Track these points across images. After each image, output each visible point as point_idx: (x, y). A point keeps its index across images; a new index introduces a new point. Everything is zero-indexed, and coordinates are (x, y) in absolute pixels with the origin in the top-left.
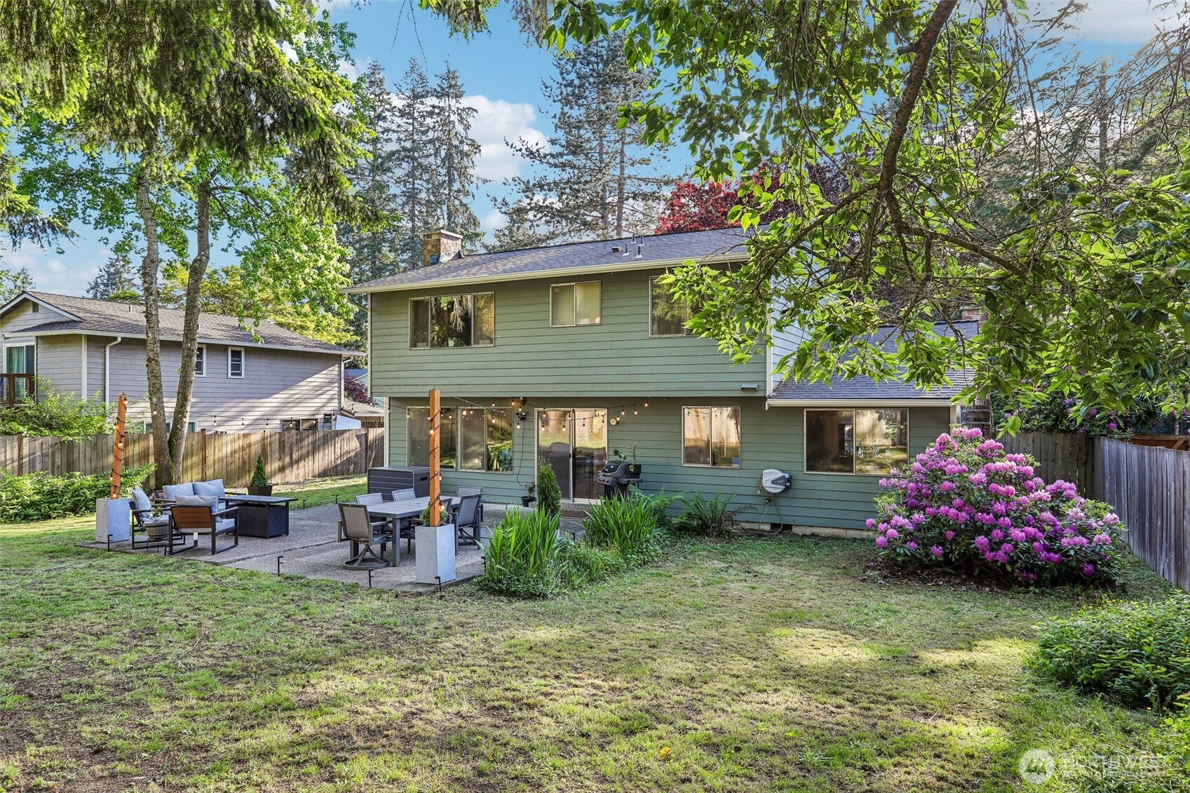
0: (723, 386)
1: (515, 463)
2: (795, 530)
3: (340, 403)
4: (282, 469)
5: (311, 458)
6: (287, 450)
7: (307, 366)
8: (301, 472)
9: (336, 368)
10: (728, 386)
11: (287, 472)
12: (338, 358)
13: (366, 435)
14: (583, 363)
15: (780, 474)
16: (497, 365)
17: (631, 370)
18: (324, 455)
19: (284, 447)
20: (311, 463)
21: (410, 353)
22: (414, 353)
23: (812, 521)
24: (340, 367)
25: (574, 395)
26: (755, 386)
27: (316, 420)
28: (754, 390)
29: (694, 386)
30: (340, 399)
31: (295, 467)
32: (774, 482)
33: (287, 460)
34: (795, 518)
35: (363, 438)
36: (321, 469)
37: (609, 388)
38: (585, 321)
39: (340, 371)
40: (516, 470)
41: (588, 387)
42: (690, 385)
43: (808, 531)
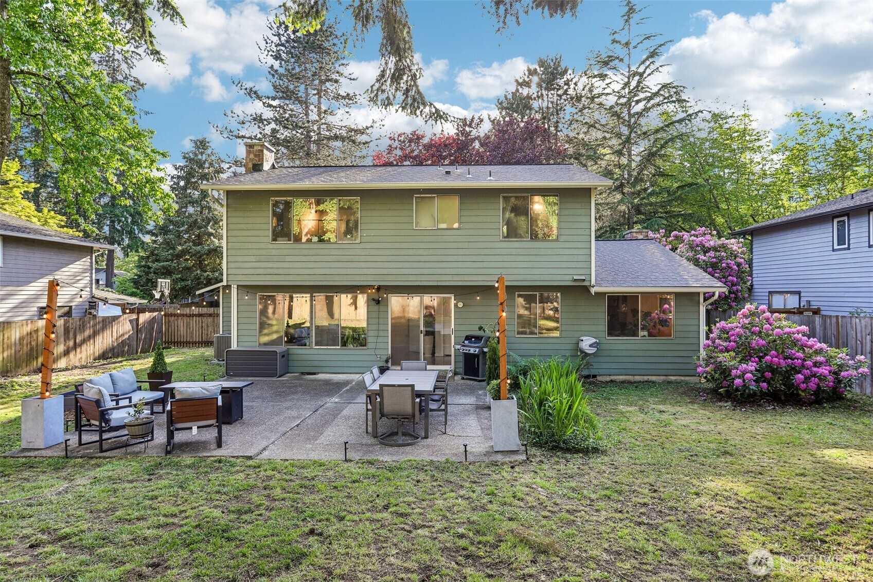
0: (559, 278)
1: (370, 340)
2: (599, 378)
3: (91, 291)
4: (66, 353)
5: (92, 341)
6: (71, 335)
7: (62, 257)
8: (84, 355)
9: (88, 259)
10: (563, 278)
11: (72, 355)
12: (90, 250)
13: (137, 319)
14: (444, 258)
15: (594, 340)
16: (362, 258)
17: (485, 265)
18: (103, 338)
19: (68, 332)
20: (92, 347)
21: (271, 246)
22: (275, 246)
23: (612, 371)
24: (91, 259)
25: (435, 284)
26: (583, 278)
27: (71, 307)
28: (584, 280)
29: (537, 278)
30: (91, 288)
31: (78, 350)
32: (591, 346)
33: (71, 343)
34: (599, 370)
35: (134, 322)
36: (101, 352)
37: (466, 278)
38: (444, 226)
39: (91, 263)
40: (370, 345)
41: (449, 278)
42: (532, 276)
43: (608, 379)
